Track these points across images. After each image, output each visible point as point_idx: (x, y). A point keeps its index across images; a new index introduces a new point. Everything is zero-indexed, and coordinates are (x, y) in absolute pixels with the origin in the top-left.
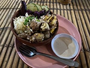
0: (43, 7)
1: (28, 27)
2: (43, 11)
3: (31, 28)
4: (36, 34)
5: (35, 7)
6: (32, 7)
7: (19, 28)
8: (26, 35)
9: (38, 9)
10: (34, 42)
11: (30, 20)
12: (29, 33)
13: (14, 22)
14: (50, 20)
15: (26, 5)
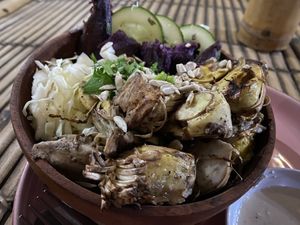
0: (188, 32)
1: (107, 106)
2: (188, 45)
3: (121, 113)
4: (149, 151)
5: (152, 23)
6: (137, 23)
7: (53, 110)
8: (87, 148)
9: (163, 37)
10: (124, 206)
11: (119, 76)
12: (102, 142)
13: (38, 77)
14: (231, 83)
15: (112, 14)
